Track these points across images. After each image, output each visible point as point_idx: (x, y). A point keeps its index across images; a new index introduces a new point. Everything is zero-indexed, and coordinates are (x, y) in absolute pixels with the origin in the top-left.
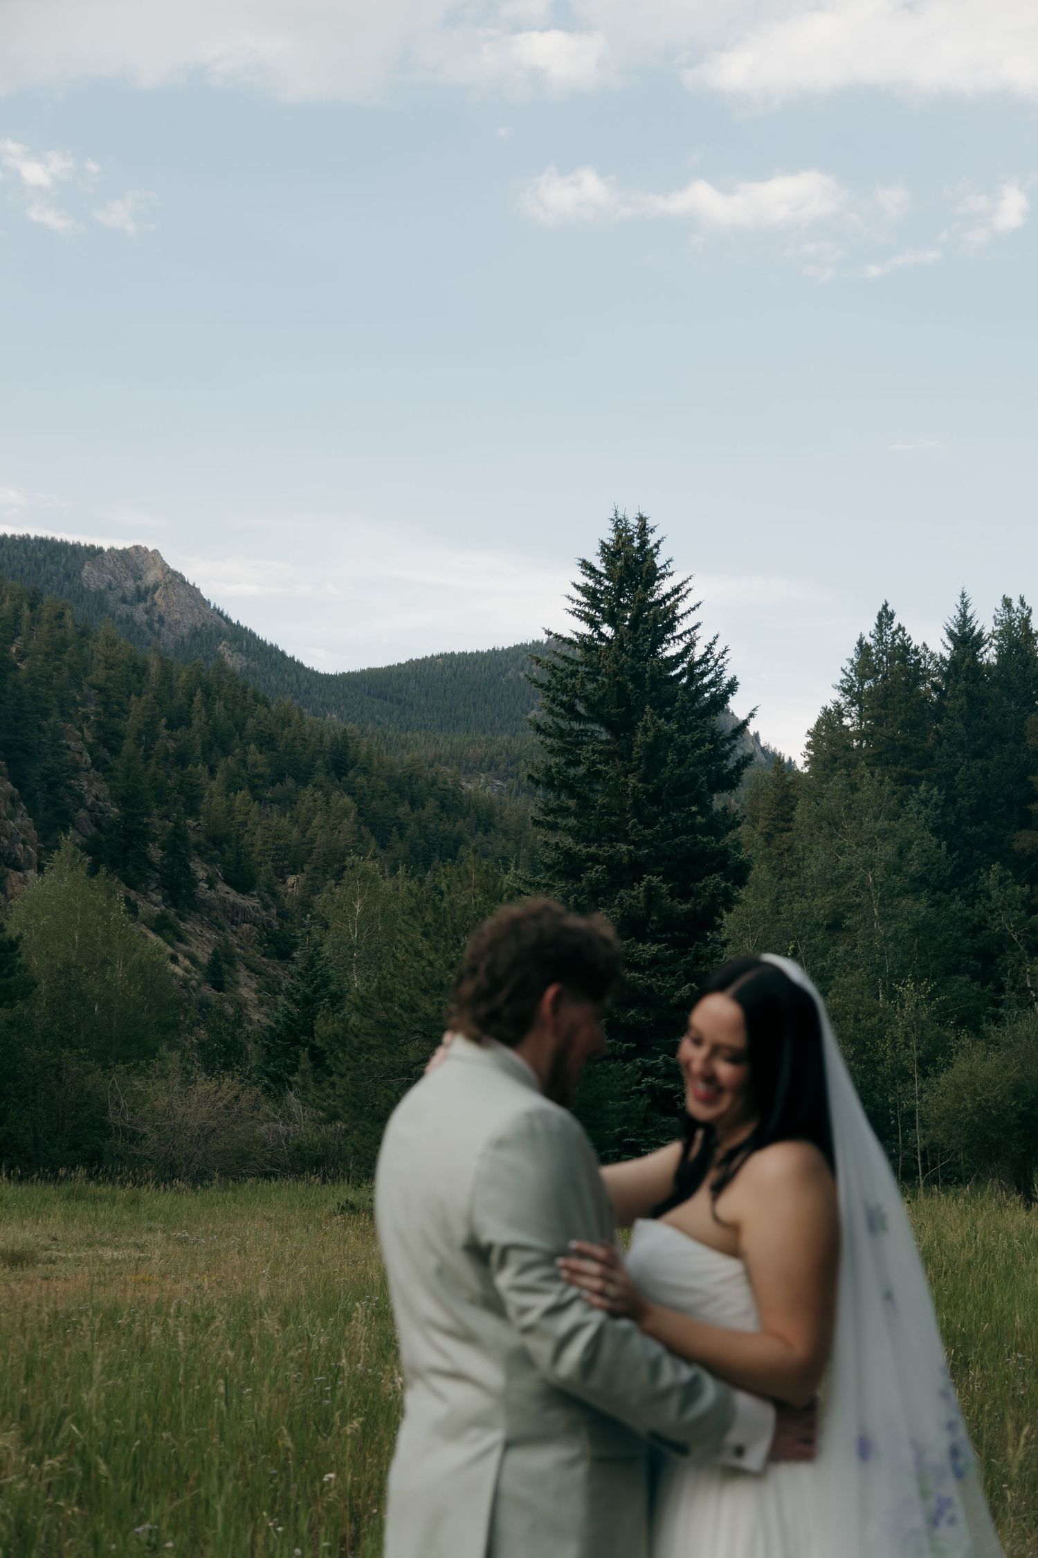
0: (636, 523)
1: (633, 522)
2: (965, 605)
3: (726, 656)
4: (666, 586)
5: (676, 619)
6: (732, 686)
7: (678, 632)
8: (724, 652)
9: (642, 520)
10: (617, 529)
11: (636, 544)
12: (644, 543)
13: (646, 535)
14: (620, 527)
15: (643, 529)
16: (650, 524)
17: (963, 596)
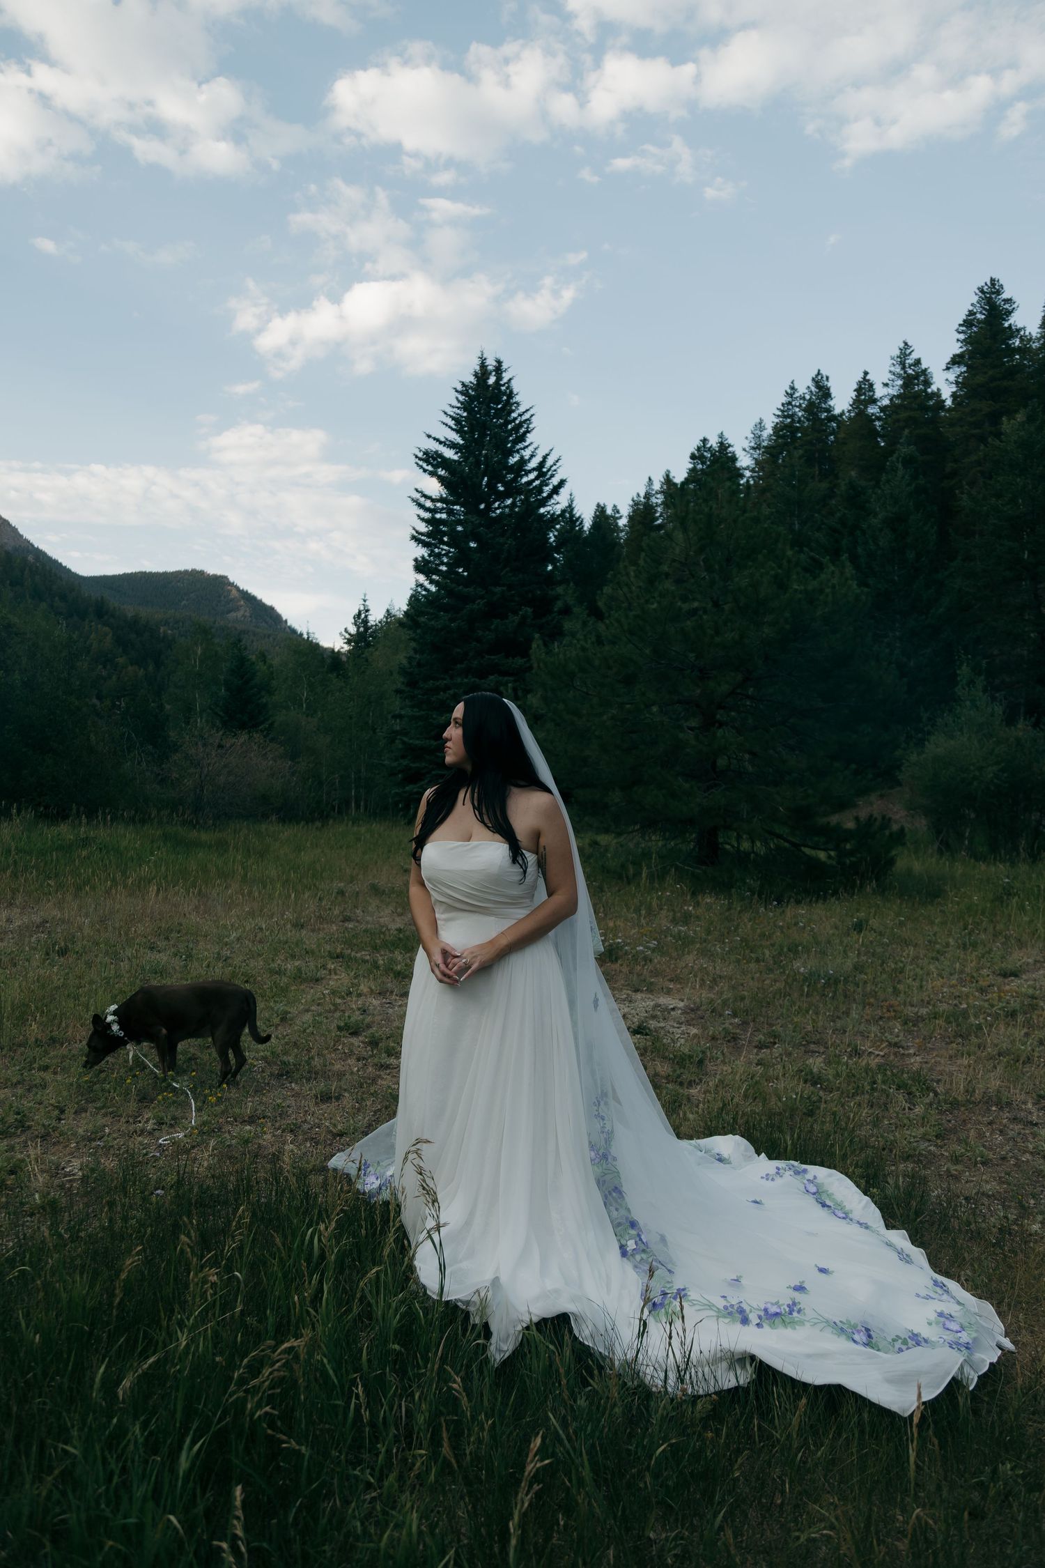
0: (495, 363)
1: (491, 363)
2: (572, 501)
3: (558, 464)
4: (522, 409)
6: (562, 483)
7: (526, 444)
8: (557, 461)
9: (499, 362)
10: (480, 367)
11: (492, 380)
12: (499, 378)
13: (501, 373)
14: (483, 366)
15: (499, 369)
16: (504, 366)
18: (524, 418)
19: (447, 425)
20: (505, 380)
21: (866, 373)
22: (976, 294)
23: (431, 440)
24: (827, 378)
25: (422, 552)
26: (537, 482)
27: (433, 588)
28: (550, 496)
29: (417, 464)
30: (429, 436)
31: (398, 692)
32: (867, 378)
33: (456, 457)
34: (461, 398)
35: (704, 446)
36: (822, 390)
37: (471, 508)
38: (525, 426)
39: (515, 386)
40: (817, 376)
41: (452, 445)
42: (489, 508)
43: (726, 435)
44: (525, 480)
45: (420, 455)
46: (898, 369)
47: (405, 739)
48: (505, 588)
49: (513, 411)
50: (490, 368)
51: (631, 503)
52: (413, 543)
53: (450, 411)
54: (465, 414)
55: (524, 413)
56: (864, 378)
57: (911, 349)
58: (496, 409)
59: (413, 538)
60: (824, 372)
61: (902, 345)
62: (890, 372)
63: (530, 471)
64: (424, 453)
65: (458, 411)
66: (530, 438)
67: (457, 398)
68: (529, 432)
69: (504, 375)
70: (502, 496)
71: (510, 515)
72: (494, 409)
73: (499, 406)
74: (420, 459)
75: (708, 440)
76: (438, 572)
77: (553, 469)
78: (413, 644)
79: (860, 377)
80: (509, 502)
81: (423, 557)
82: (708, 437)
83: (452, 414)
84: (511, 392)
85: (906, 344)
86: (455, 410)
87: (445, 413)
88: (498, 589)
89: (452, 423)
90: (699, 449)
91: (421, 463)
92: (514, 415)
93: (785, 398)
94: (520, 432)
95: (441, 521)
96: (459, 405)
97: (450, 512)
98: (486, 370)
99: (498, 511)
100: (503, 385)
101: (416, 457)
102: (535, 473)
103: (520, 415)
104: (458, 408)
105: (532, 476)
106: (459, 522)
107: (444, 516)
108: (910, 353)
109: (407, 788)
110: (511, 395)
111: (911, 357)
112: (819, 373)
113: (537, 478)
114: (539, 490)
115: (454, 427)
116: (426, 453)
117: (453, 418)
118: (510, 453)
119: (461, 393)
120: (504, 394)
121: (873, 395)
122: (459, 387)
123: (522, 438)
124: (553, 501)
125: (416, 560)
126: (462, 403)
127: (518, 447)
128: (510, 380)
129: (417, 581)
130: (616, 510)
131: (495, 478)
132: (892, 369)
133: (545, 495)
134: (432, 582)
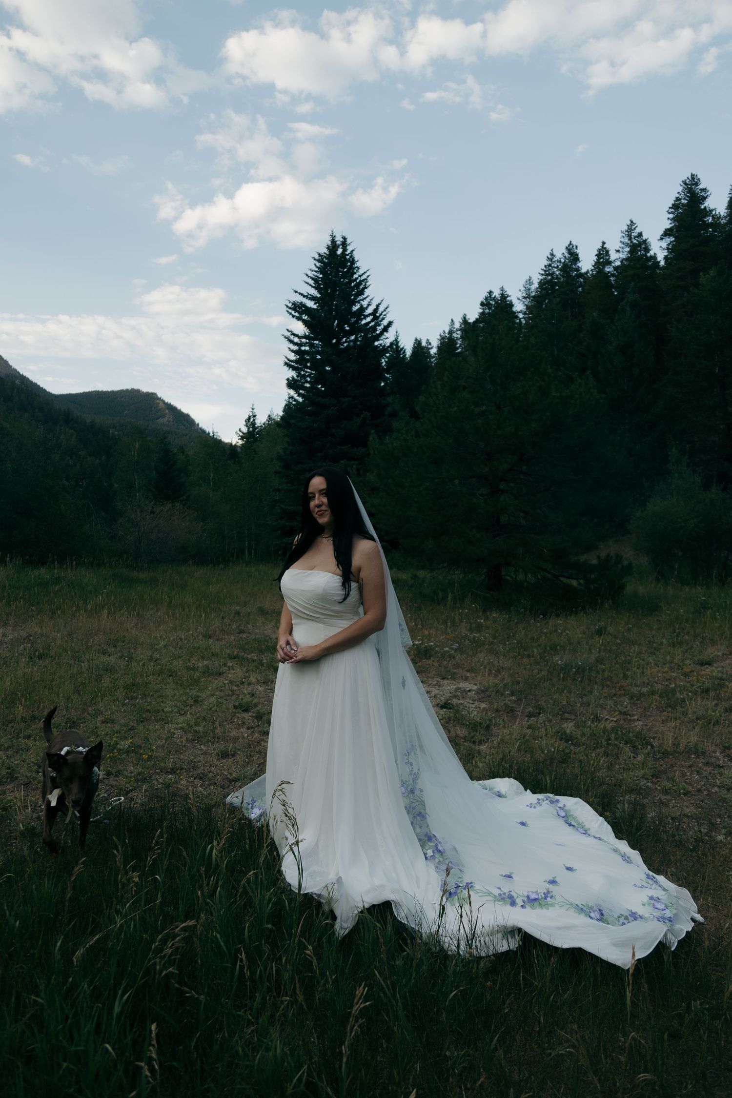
0: (341, 239)
1: (339, 240)
2: (397, 337)
3: (387, 310)
4: (361, 272)
5: (365, 288)
6: (390, 324)
7: (364, 297)
8: (386, 309)
9: (345, 239)
10: (332, 242)
11: (340, 251)
12: (345, 250)
13: (346, 246)
15: (344, 244)
16: (348, 241)
17: (397, 332)
18: (363, 278)
19: (308, 284)
20: (349, 251)
21: (604, 243)
22: (681, 186)
23: (297, 294)
24: (577, 247)
25: (292, 374)
26: (372, 324)
27: (300, 400)
28: (382, 333)
29: (288, 311)
30: (296, 292)
31: (277, 473)
32: (605, 246)
33: (315, 307)
34: (318, 264)
35: (490, 296)
36: (573, 255)
37: (326, 342)
38: (364, 283)
39: (356, 255)
40: (569, 245)
41: (312, 298)
42: (339, 342)
43: (505, 288)
44: (364, 322)
45: (290, 305)
46: (626, 240)
47: (283, 506)
48: (351, 399)
49: (355, 273)
50: (338, 243)
51: (439, 337)
52: (286, 368)
53: (311, 274)
54: (321, 276)
55: (362, 274)
56: (602, 247)
57: (636, 225)
58: (343, 272)
59: (286, 364)
60: (574, 243)
61: (629, 223)
62: (621, 242)
63: (367, 316)
64: (293, 304)
65: (316, 274)
66: (367, 292)
67: (315, 265)
68: (366, 288)
69: (348, 247)
70: (348, 334)
71: (353, 347)
72: (341, 272)
73: (345, 270)
74: (290, 308)
75: (493, 292)
76: (304, 388)
77: (383, 314)
78: (287, 439)
79: (599, 246)
80: (353, 338)
81: (293, 377)
82: (493, 290)
83: (312, 276)
84: (353, 260)
85: (632, 222)
86: (314, 273)
87: (307, 275)
88: (346, 400)
89: (312, 282)
90: (486, 299)
91: (290, 311)
92: (356, 276)
93: (547, 262)
94: (360, 288)
95: (305, 352)
96: (317, 269)
97: (311, 346)
98: (336, 244)
99: (345, 345)
100: (348, 255)
101: (287, 306)
102: (371, 317)
103: (360, 276)
104: (316, 272)
105: (369, 319)
106: (318, 353)
107: (307, 348)
108: (635, 229)
109: (284, 540)
110: (353, 262)
111: (635, 231)
112: (570, 244)
113: (372, 321)
114: (374, 329)
115: (313, 285)
116: (294, 304)
117: (313, 279)
118: (354, 303)
119: (318, 261)
120: (349, 261)
121: (609, 259)
122: (317, 257)
123: (361, 292)
124: (383, 337)
125: (288, 380)
126: (319, 268)
127: (359, 299)
128: (353, 251)
129: (289, 394)
130: (428, 342)
131: (343, 321)
132: (622, 240)
133: (378, 332)
134: (299, 395)
